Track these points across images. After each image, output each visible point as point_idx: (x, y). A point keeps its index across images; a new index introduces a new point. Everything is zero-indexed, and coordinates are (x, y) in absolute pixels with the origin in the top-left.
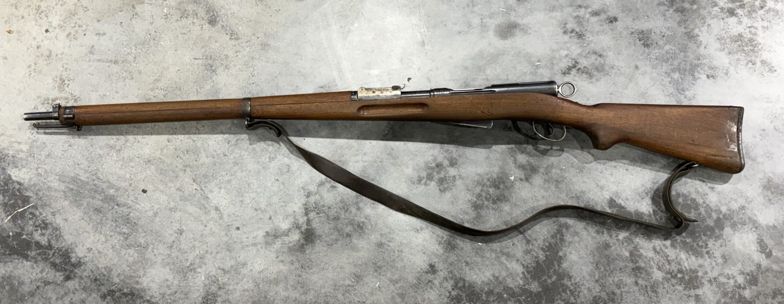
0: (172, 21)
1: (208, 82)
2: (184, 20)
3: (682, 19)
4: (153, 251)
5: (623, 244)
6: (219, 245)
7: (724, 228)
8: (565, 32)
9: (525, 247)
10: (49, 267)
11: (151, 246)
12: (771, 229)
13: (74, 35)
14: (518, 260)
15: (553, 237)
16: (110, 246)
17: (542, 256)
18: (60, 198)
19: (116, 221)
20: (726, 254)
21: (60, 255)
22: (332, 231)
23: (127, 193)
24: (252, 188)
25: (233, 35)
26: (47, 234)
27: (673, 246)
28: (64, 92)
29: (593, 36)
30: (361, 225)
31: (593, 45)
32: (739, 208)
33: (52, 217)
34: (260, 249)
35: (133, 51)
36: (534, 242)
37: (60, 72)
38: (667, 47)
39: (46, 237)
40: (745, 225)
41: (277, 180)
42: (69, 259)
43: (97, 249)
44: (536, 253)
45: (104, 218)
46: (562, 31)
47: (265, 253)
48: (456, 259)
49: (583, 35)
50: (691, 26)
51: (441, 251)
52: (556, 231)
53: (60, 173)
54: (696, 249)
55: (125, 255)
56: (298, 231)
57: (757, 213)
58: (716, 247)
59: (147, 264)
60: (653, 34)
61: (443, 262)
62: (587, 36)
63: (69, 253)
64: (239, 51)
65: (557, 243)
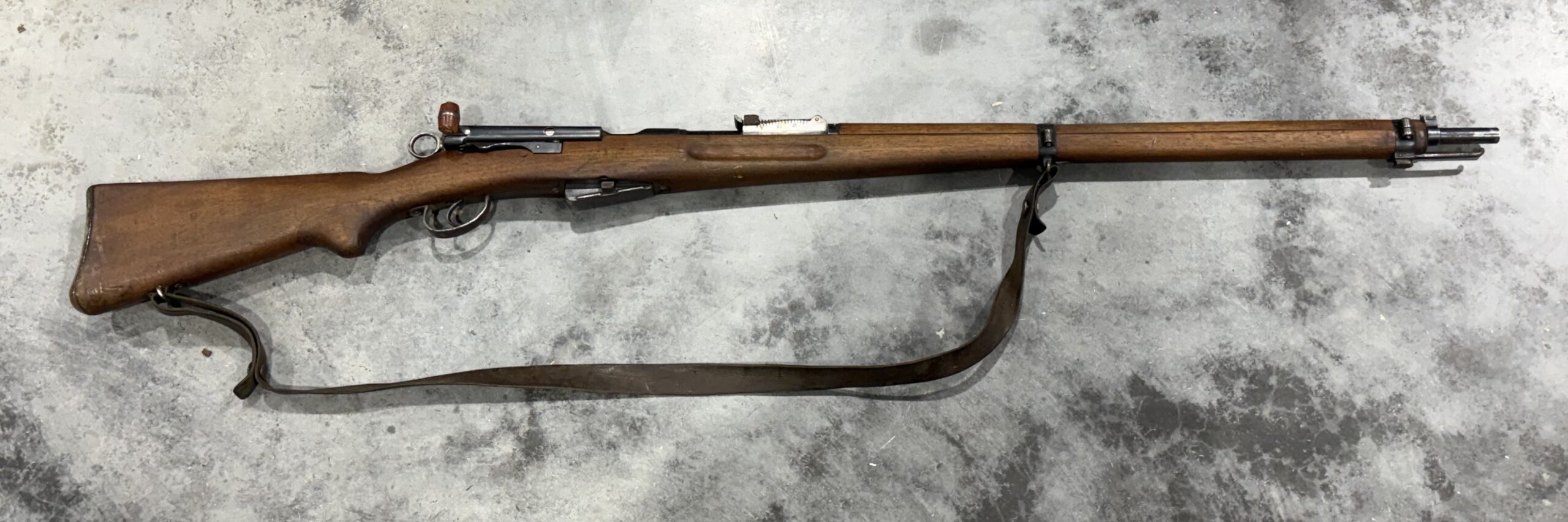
0: (269, 10)
1: (339, 135)
2: (294, 10)
3: (1287, 16)
4: (221, 474)
5: (1156, 467)
6: (353, 463)
7: (1358, 439)
8: (1053, 41)
9: (961, 473)
10: (16, 502)
11: (218, 464)
12: (1452, 440)
13: (75, 38)
14: (947, 498)
15: (1019, 451)
16: (138, 463)
17: (994, 490)
18: (42, 364)
19: (150, 411)
20: (1361, 490)
21: (39, 479)
22: (579, 436)
23: (173, 356)
24: (420, 350)
25: (392, 41)
26: (14, 436)
27: (1256, 472)
28: (52, 152)
29: (1108, 50)
30: (638, 424)
31: (1107, 67)
32: (1391, 398)
33: (25, 402)
34: (435, 472)
35: (192, 70)
36: (982, 462)
37: (45, 113)
38: (1256, 73)
39: (13, 442)
40: (1401, 432)
41: (473, 333)
42: (57, 487)
43: (112, 469)
44: (984, 484)
45: (127, 407)
46: (1047, 38)
47: (445, 479)
48: (824, 494)
49: (1090, 48)
50: (1306, 31)
51: (795, 479)
52: (1024, 441)
53: (42, 315)
54: (1301, 479)
55: (166, 480)
56: (512, 436)
57: (1425, 408)
58: (1342, 477)
59: (210, 498)
60: (1228, 46)
61: (800, 501)
62: (1097, 48)
63: (57, 475)
64: (403, 73)
65: (1026, 465)
